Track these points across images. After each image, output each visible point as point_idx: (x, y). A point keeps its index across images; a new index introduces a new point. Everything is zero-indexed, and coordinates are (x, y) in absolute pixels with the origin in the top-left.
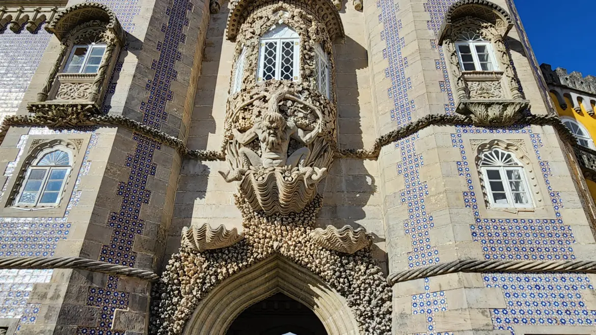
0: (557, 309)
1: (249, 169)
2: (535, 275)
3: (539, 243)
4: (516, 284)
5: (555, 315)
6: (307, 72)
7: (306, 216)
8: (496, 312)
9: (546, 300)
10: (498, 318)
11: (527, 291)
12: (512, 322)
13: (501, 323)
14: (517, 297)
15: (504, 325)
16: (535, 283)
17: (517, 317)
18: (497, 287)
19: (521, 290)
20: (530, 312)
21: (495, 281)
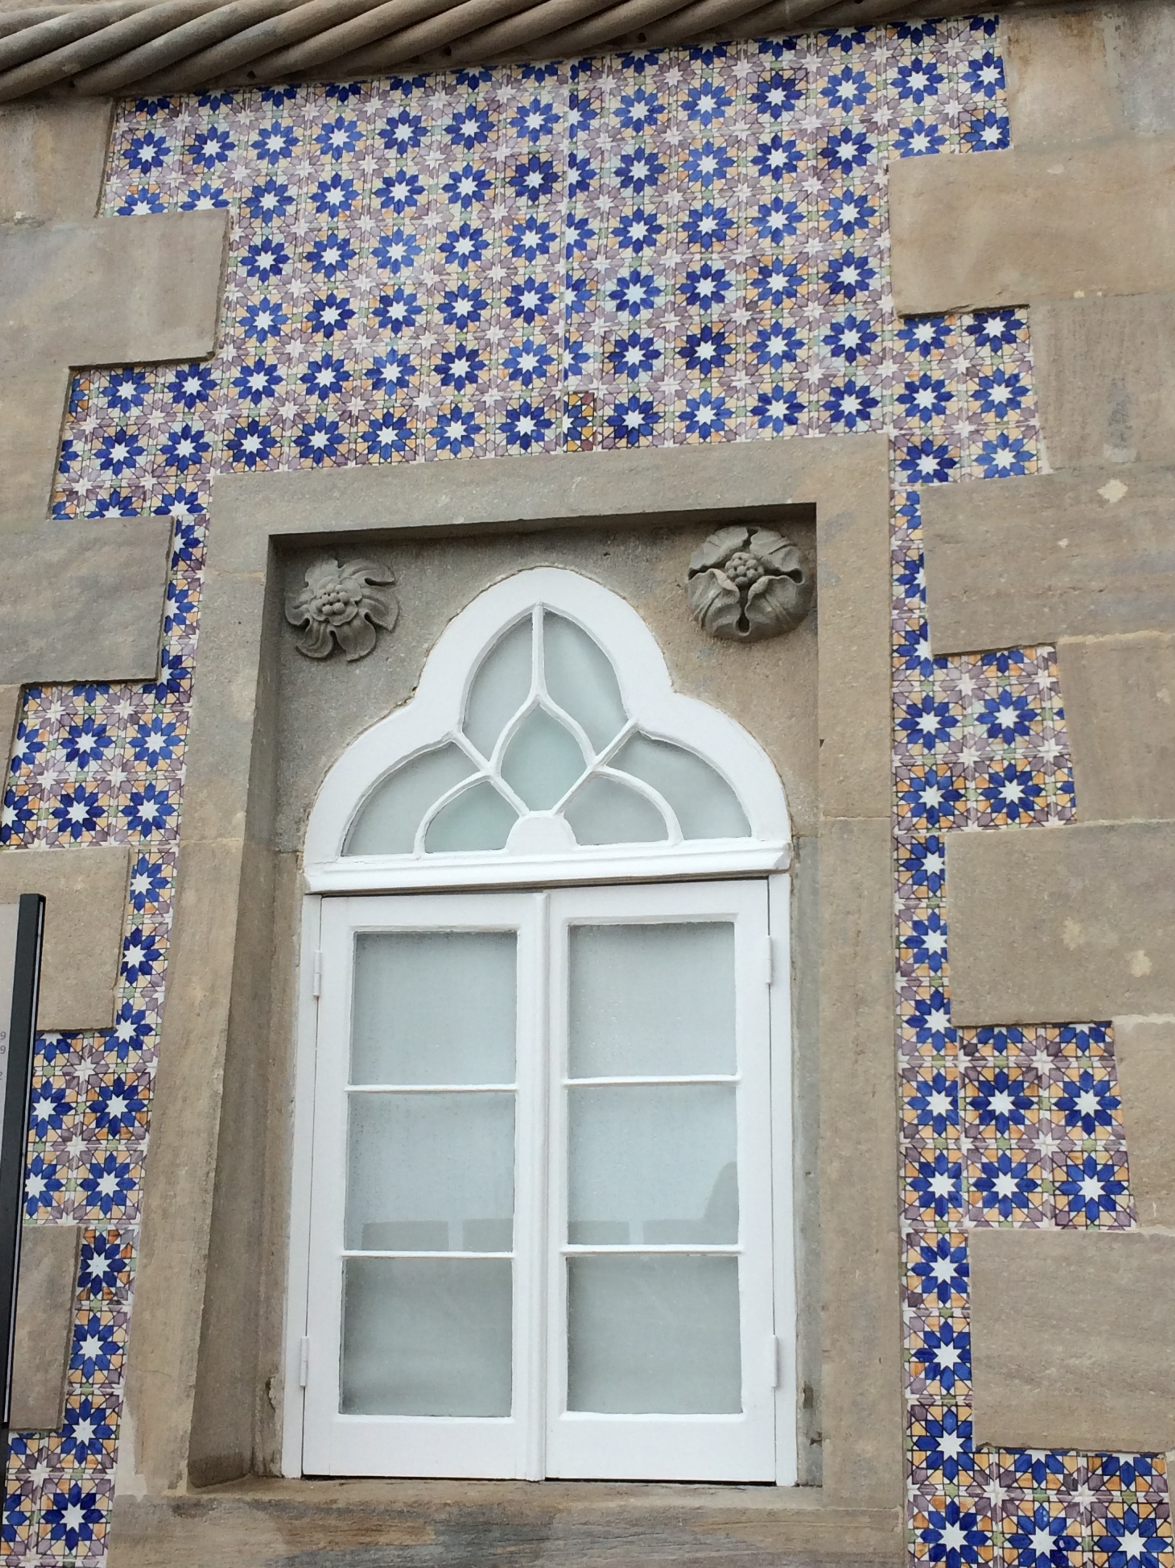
5: (592, 379)
8: (127, 390)
9: (561, 268)
10: (121, 437)
11: (433, 219)
12: (220, 453)
13: (127, 472)
14: (331, 270)
15: (148, 482)
16: (525, 146)
17: (274, 415)
18: (205, 204)
19: (389, 214)
20: (391, 373)
21: (210, 162)
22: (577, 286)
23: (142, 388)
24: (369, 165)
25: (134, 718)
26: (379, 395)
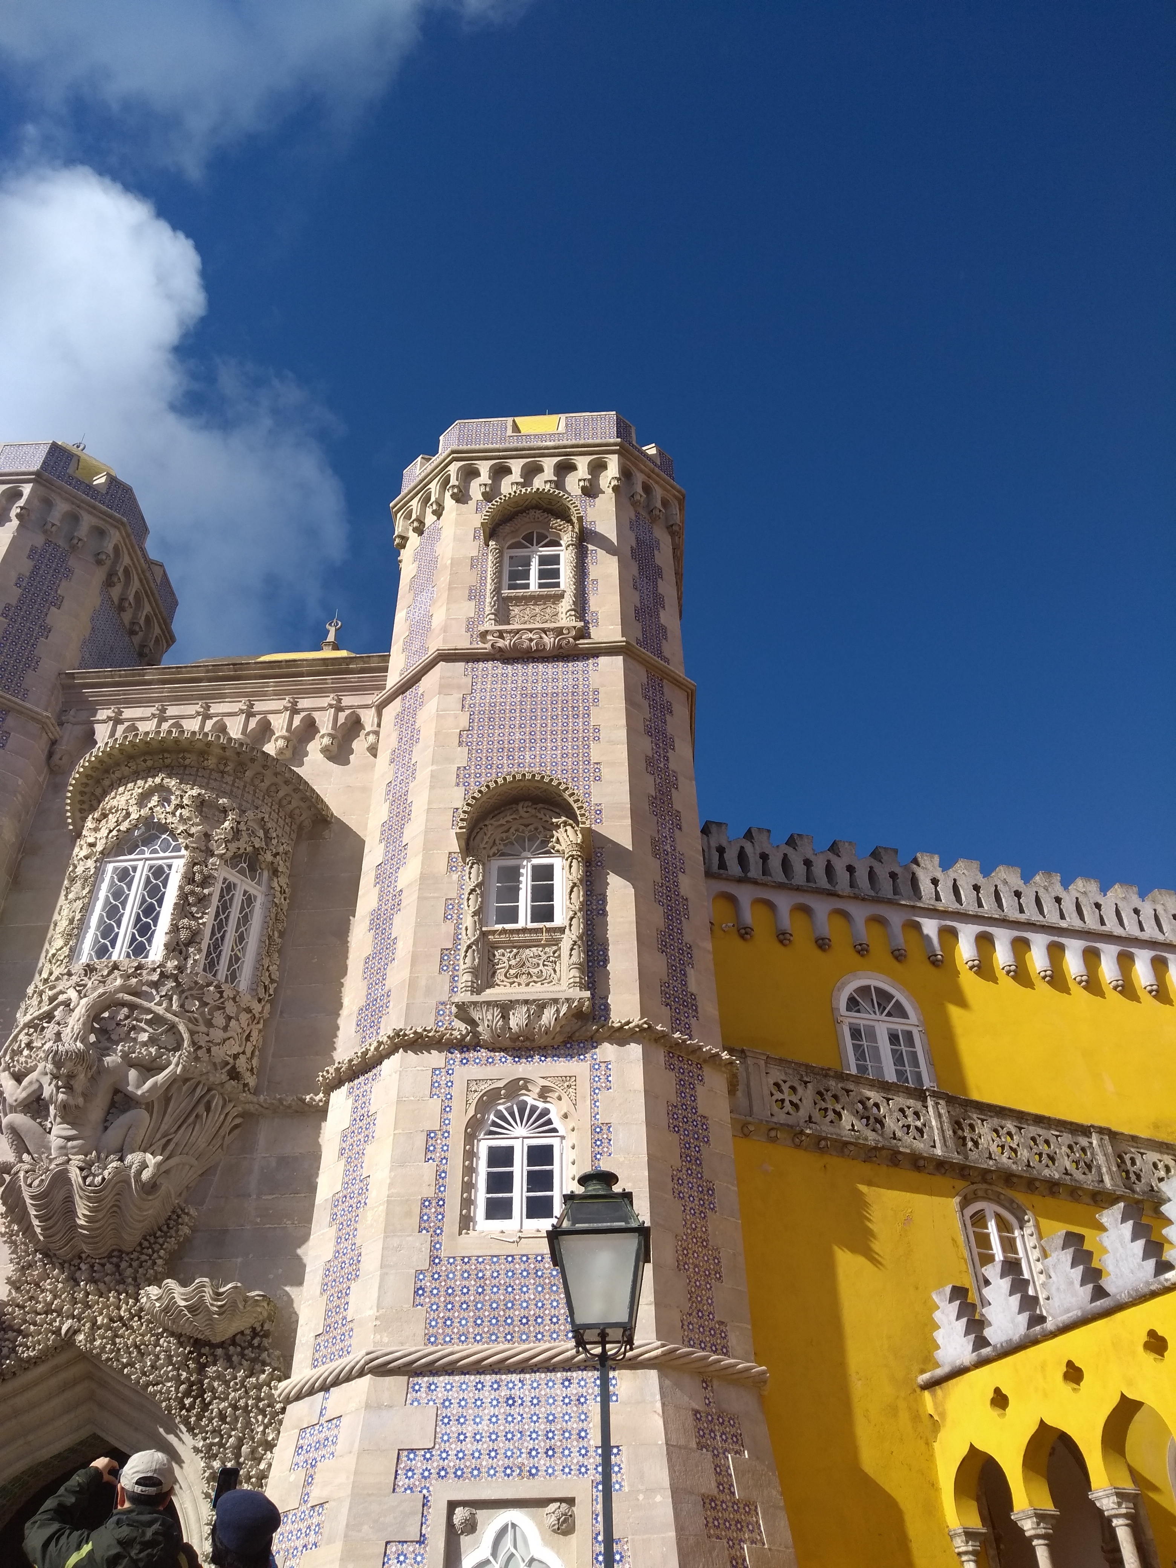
0: (531, 1447)
1: (21, 1161)
2: (515, 1377)
3: (543, 1305)
4: (470, 1395)
5: (524, 1459)
6: (183, 935)
7: (144, 1257)
8: (412, 1456)
9: (517, 1428)
10: (410, 1470)
11: (486, 1411)
12: (434, 1476)
13: (412, 1480)
14: (462, 1424)
15: (417, 1483)
16: (508, 1392)
17: (448, 1465)
18: (431, 1403)
19: (476, 1409)
20: (476, 1455)
21: (432, 1391)
22: (521, 1433)
23: (415, 1455)
24: (471, 1395)
25: (414, 1551)
26: (474, 1461)
